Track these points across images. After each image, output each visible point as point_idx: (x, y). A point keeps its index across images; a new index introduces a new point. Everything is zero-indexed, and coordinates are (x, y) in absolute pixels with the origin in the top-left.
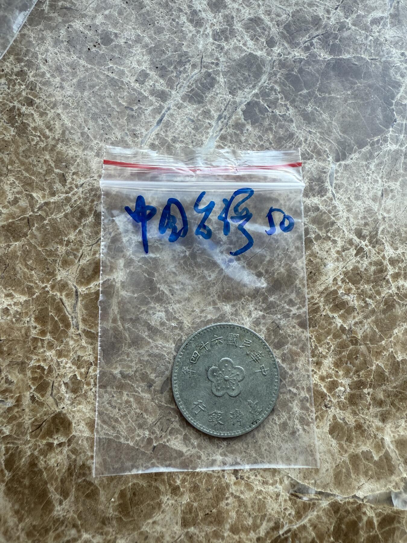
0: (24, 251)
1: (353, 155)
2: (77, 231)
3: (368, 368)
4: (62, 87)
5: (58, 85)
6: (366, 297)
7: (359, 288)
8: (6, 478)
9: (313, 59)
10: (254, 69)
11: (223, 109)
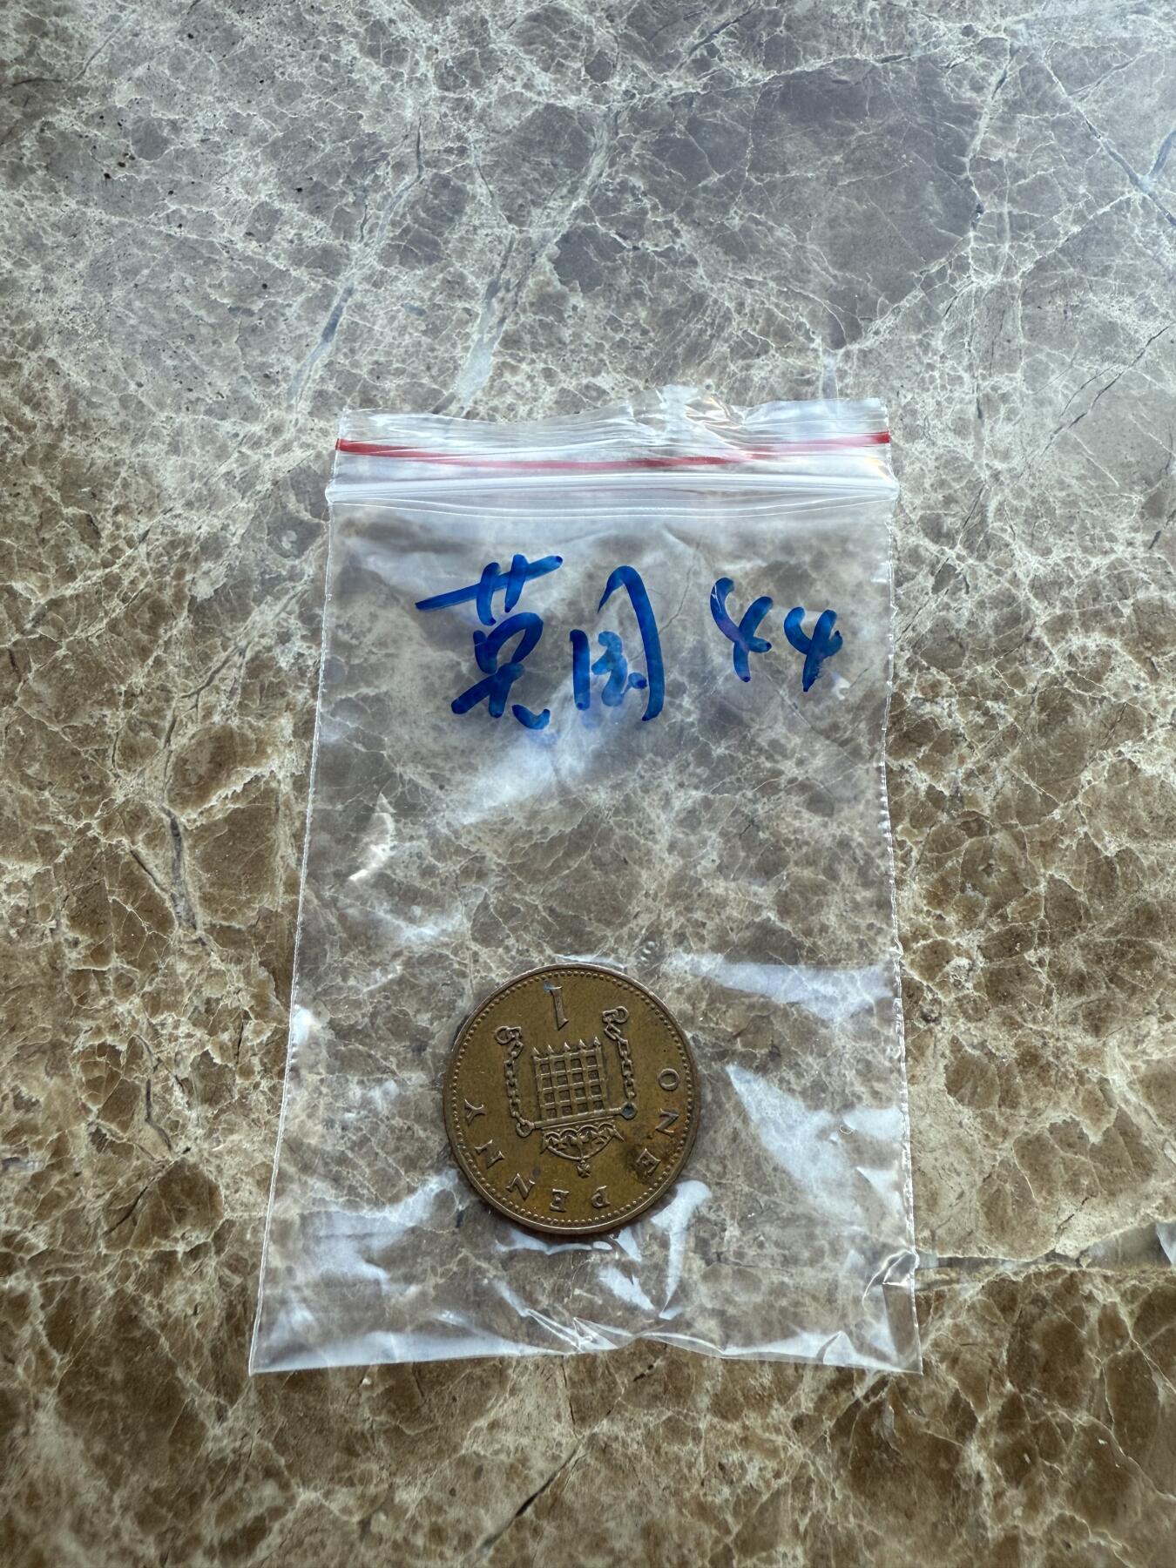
0: (11, 742)
1: (878, 322)
2: (150, 662)
3: (1026, 891)
4: (49, 289)
5: (38, 284)
6: (986, 697)
7: (961, 678)
8: (56, 1370)
9: (722, 89)
10: (565, 144)
11: (498, 265)
